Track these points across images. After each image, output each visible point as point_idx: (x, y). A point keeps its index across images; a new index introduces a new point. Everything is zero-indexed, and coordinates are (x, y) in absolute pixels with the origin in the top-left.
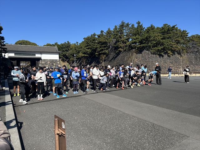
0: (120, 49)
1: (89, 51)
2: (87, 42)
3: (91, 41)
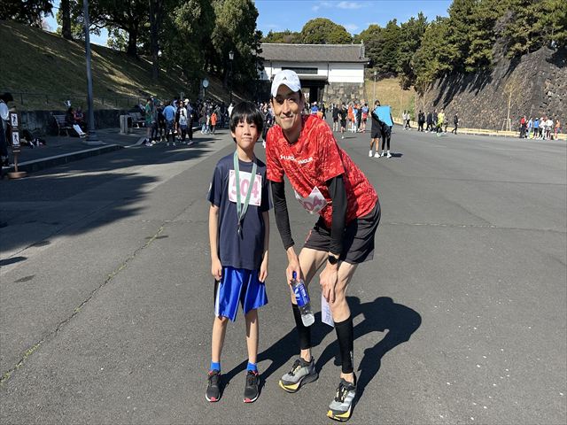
0: (518, 46)
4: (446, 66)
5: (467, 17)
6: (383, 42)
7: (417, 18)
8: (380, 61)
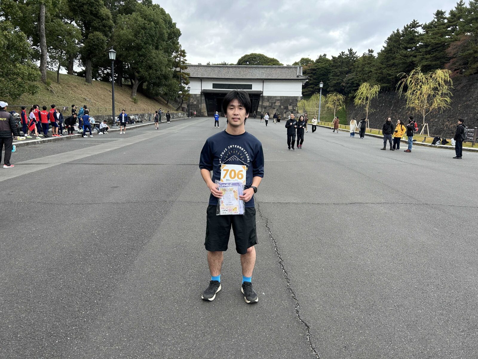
6: (314, 70)
7: (347, 52)
8: (311, 84)
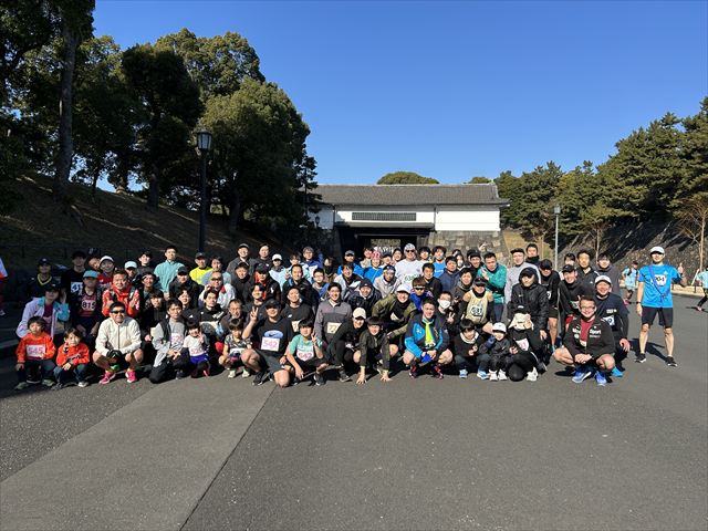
1: (639, 193)
2: (627, 158)
3: (648, 151)
4: (627, 213)
5: (663, 152)
7: (546, 167)
